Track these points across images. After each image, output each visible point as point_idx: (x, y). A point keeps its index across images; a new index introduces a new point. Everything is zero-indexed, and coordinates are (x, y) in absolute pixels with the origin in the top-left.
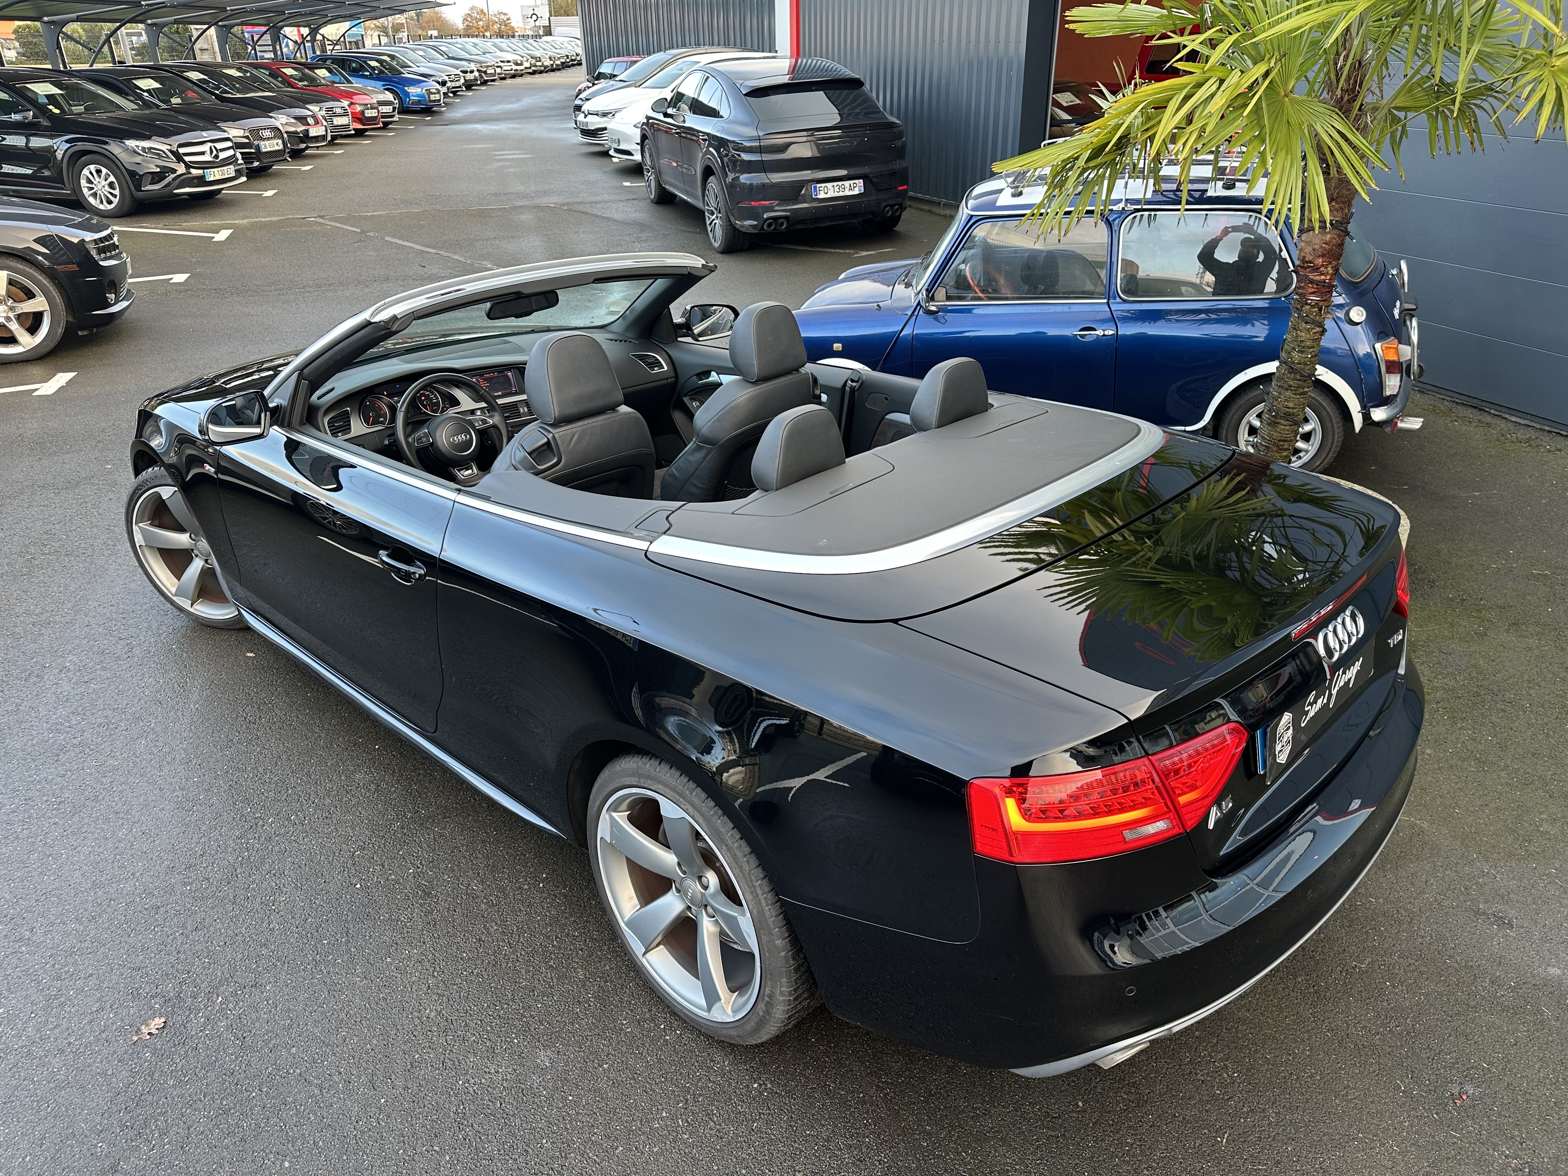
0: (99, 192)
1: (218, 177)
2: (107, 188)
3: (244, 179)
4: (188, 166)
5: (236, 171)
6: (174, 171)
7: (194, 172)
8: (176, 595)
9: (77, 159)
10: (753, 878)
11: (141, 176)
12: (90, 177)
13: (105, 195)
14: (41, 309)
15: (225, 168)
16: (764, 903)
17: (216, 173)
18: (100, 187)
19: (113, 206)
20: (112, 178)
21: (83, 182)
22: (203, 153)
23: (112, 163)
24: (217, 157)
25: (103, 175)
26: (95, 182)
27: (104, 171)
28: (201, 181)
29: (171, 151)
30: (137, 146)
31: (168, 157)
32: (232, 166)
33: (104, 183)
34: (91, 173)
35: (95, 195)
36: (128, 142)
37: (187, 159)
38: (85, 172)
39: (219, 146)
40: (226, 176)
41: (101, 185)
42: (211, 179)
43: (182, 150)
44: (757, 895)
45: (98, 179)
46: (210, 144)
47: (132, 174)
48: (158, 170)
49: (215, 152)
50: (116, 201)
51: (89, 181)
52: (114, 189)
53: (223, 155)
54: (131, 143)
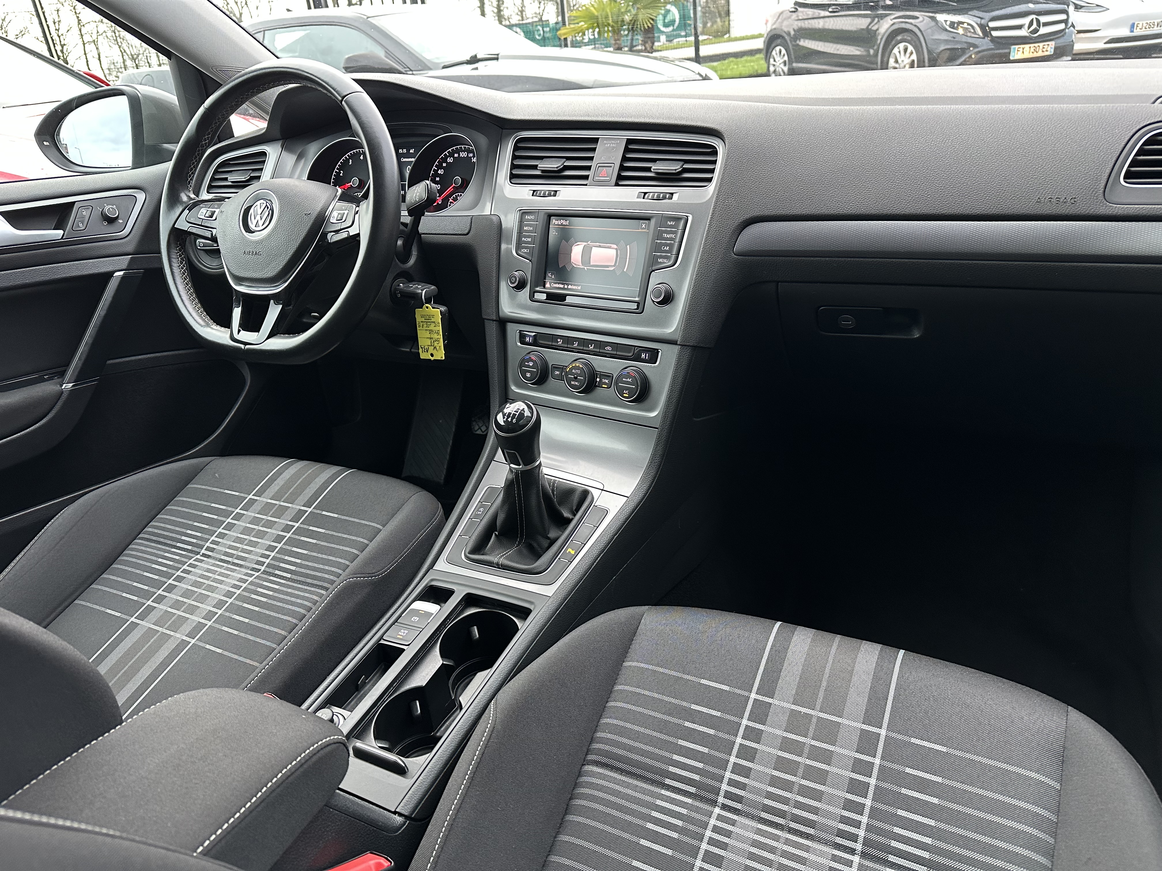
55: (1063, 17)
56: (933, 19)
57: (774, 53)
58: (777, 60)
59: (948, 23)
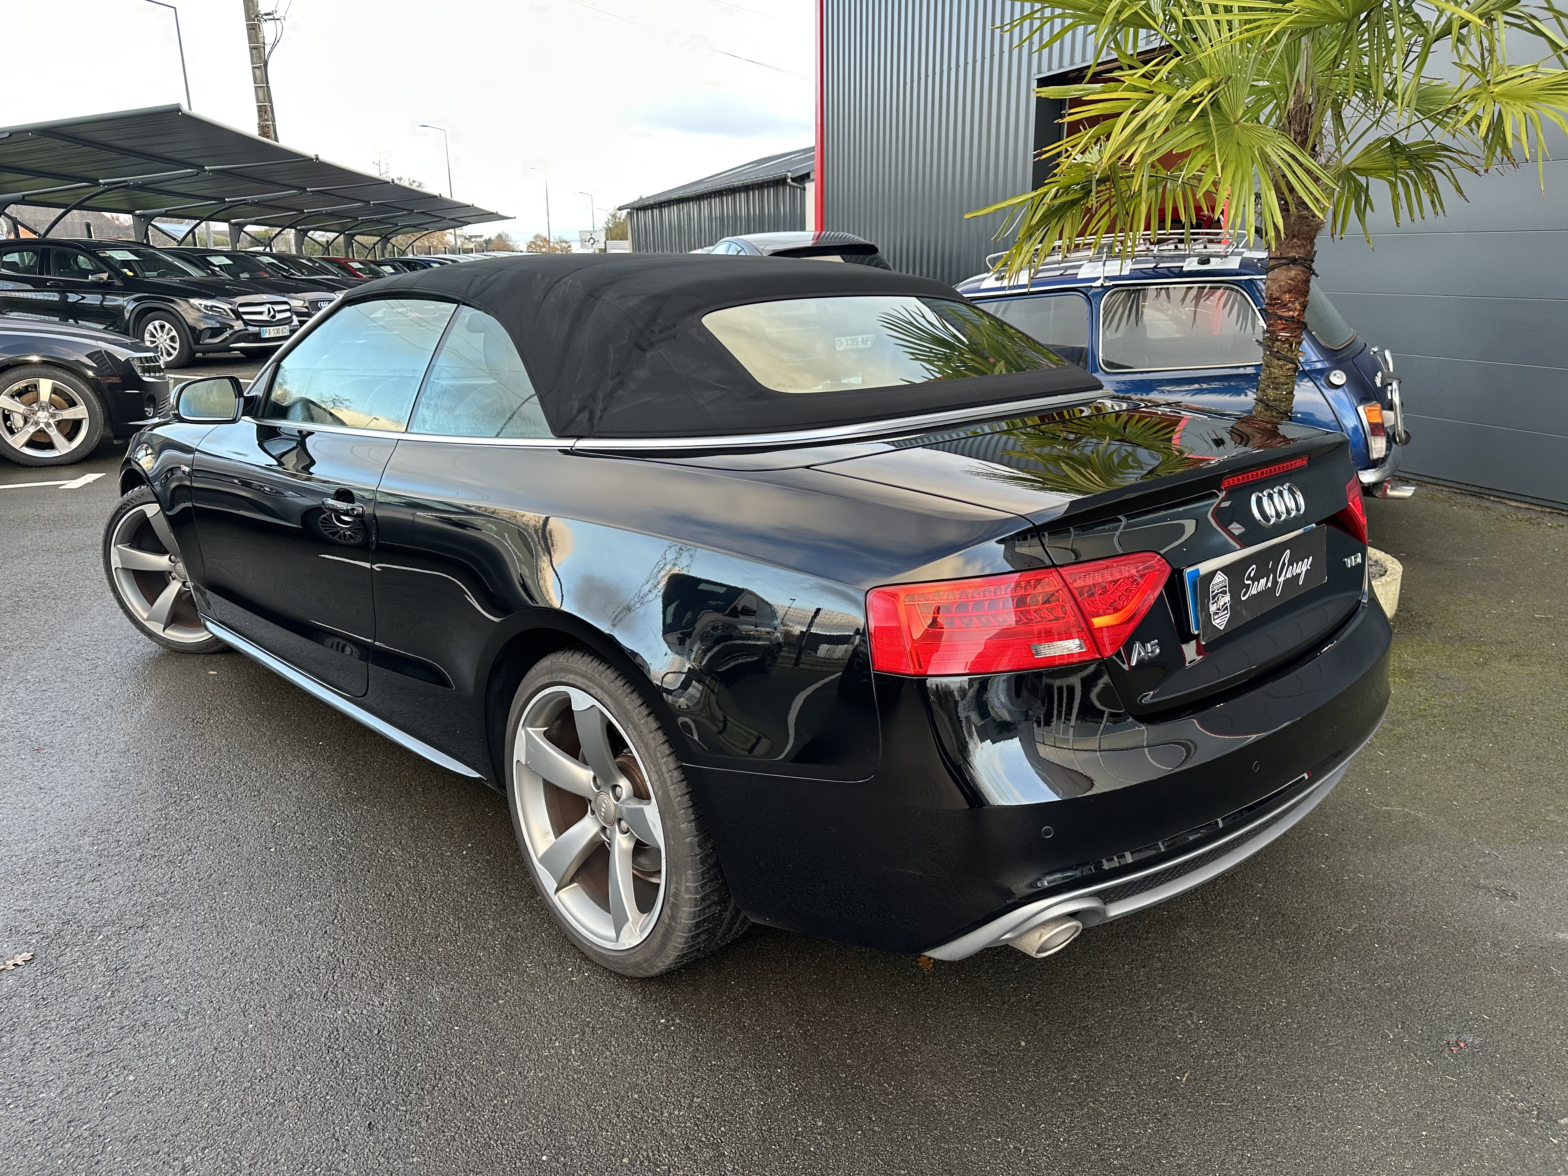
0: (161, 345)
1: (272, 335)
2: (168, 341)
4: (246, 323)
5: (290, 331)
6: (232, 327)
7: (252, 329)
8: (148, 619)
9: (143, 316)
10: (659, 755)
11: (201, 331)
12: (154, 331)
13: (166, 348)
14: (81, 417)
15: (281, 327)
16: (669, 782)
17: (272, 331)
18: (162, 340)
19: (172, 358)
20: (174, 333)
21: (147, 336)
22: (261, 313)
23: (177, 320)
24: (274, 317)
25: (166, 330)
26: (158, 336)
27: (167, 326)
28: (257, 337)
29: (231, 310)
31: (228, 315)
32: (287, 327)
33: (165, 337)
34: (155, 328)
36: (192, 301)
37: (245, 317)
38: (150, 327)
39: (277, 308)
40: (281, 335)
41: (163, 340)
42: (267, 336)
43: (241, 310)
44: (662, 773)
45: (160, 334)
46: (269, 306)
47: (193, 329)
48: (218, 325)
49: (272, 313)
50: (175, 353)
51: (153, 336)
52: (174, 342)
53: (279, 316)
54: (195, 301)
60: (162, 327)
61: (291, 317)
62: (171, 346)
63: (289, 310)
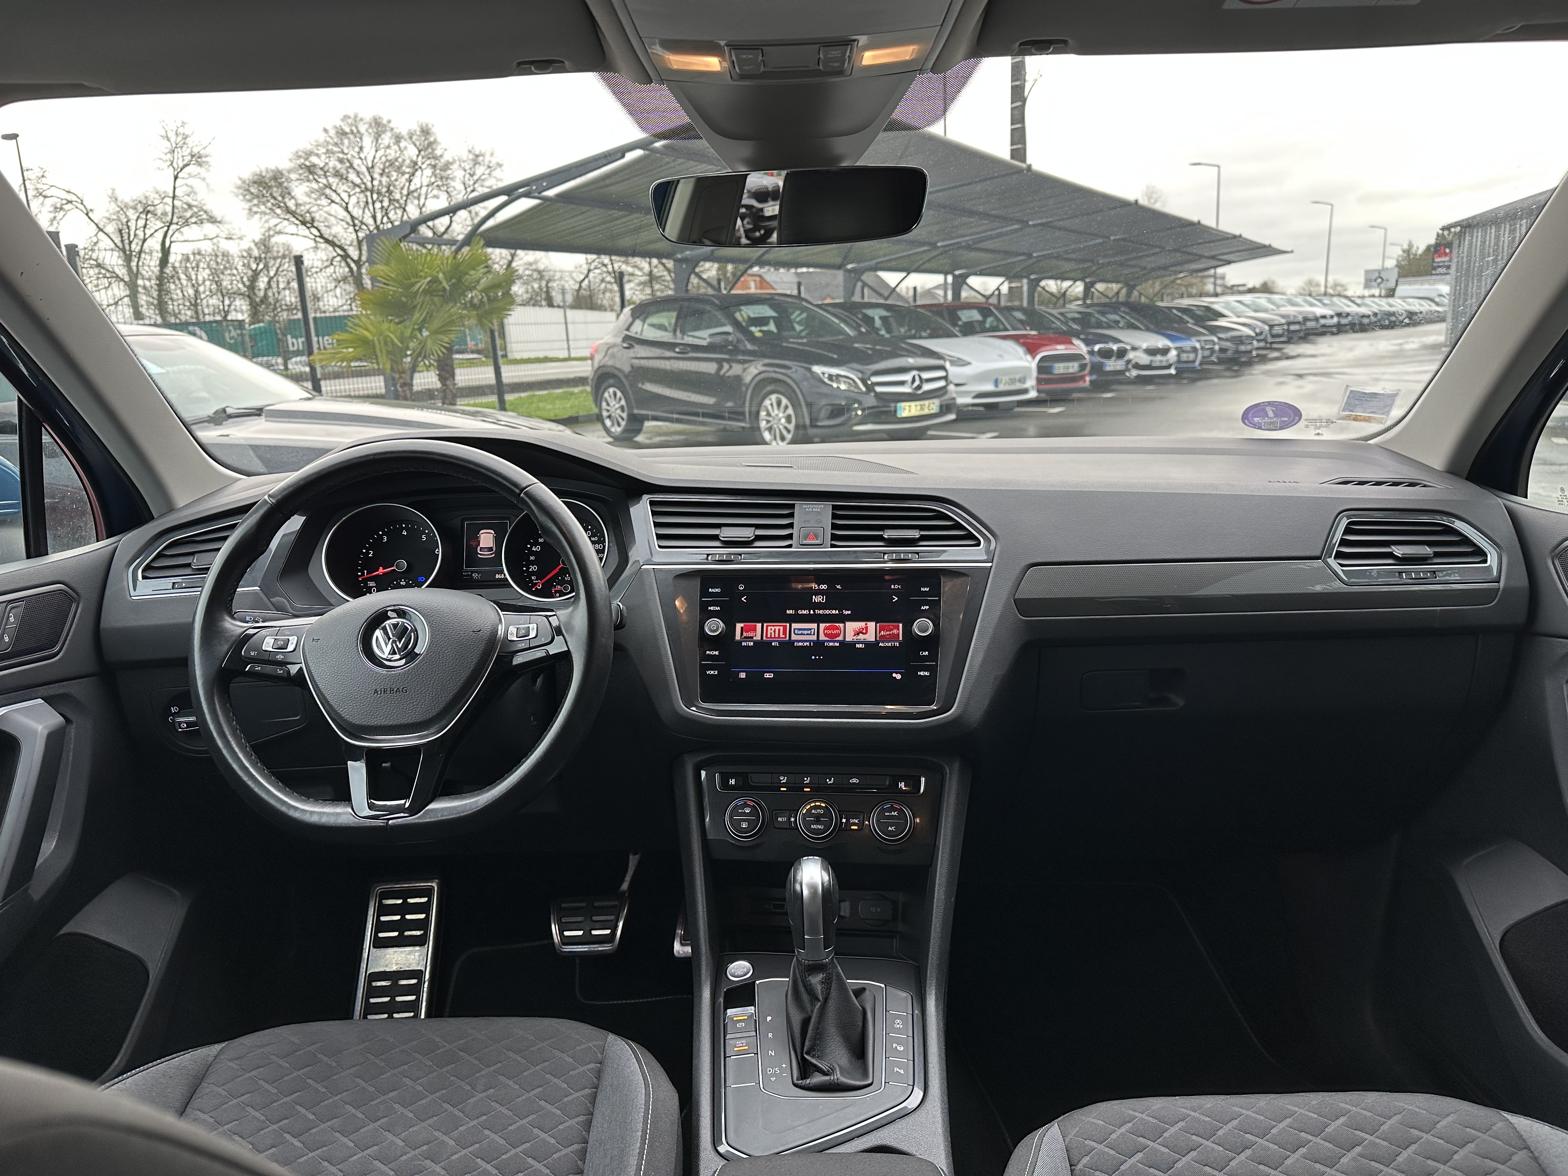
0: (775, 426)
1: (914, 414)
2: (783, 421)
3: (952, 417)
4: (880, 397)
5: (941, 406)
6: (859, 403)
7: (885, 405)
9: (762, 387)
12: (770, 408)
13: (780, 431)
15: (926, 403)
17: (913, 408)
18: (777, 420)
20: (790, 411)
21: (763, 414)
22: (902, 383)
24: (919, 387)
25: (783, 406)
26: (773, 414)
27: (784, 401)
28: (892, 417)
29: (861, 379)
30: (823, 374)
31: (857, 387)
32: (937, 401)
33: (781, 415)
34: (772, 405)
35: (770, 429)
36: (813, 368)
37: (879, 389)
38: (767, 402)
39: (926, 375)
40: (926, 412)
41: (779, 418)
42: (905, 415)
43: (875, 379)
45: (776, 412)
46: (915, 373)
48: (842, 401)
51: (769, 414)
52: (790, 423)
53: (927, 387)
54: (819, 369)
55: (942, 373)
56: (810, 370)
57: (606, 395)
58: (611, 404)
59: (826, 375)
60: (779, 403)
61: (944, 388)
62: (786, 428)
63: (945, 378)
